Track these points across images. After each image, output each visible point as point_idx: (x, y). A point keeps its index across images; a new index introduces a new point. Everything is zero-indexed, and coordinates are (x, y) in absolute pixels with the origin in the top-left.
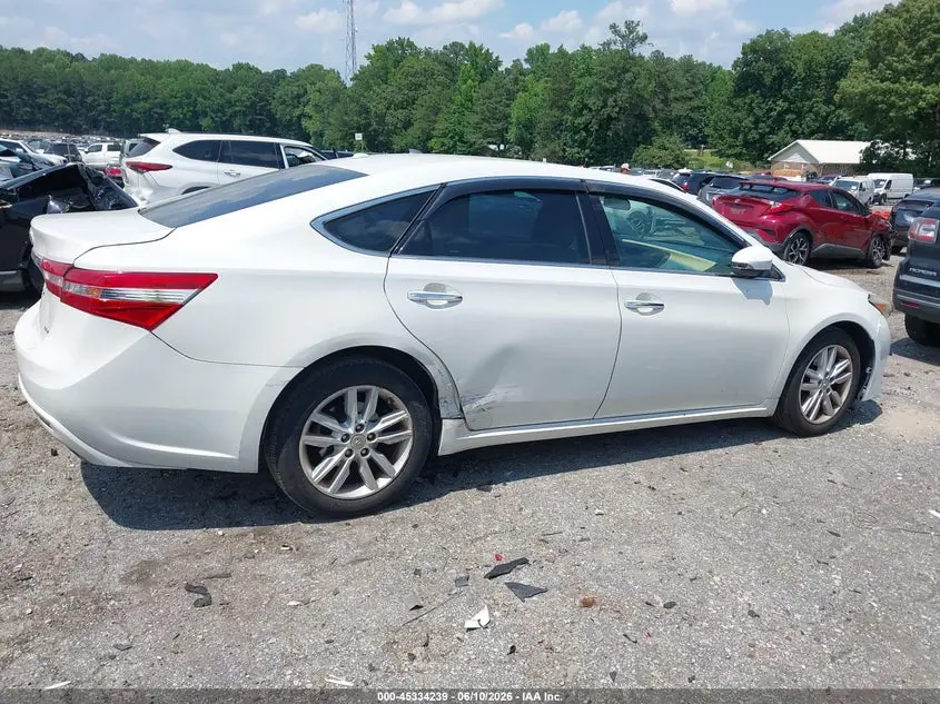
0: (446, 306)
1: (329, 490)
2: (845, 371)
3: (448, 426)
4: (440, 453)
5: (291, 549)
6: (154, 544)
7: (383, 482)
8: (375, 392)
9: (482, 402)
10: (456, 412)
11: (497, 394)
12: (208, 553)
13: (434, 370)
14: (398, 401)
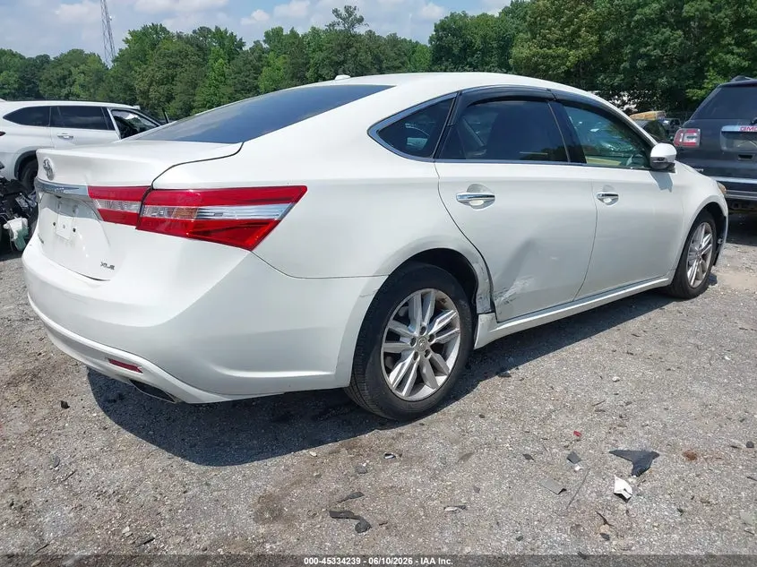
0: (483, 206)
1: (404, 393)
2: (709, 244)
3: (483, 319)
4: (476, 346)
5: (394, 457)
6: (255, 477)
7: (441, 380)
8: (434, 294)
9: (507, 295)
10: (488, 305)
11: (518, 286)
12: (319, 476)
13: (478, 268)
14: (449, 302)
